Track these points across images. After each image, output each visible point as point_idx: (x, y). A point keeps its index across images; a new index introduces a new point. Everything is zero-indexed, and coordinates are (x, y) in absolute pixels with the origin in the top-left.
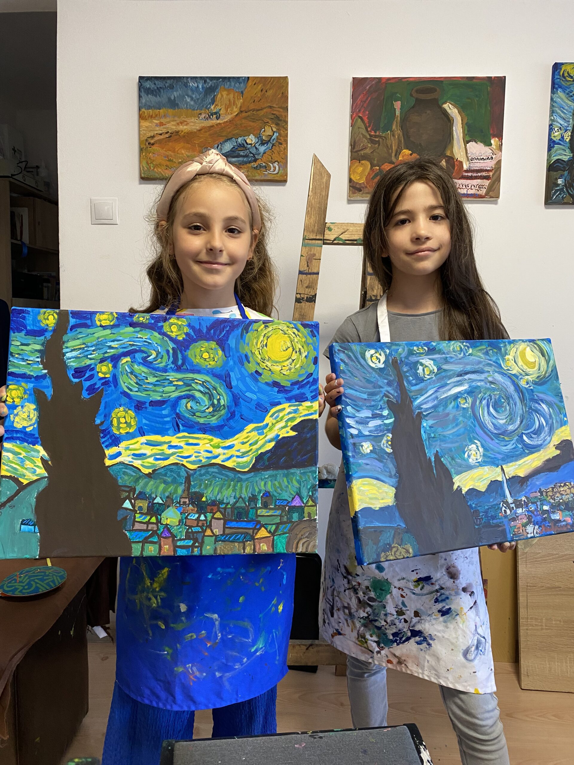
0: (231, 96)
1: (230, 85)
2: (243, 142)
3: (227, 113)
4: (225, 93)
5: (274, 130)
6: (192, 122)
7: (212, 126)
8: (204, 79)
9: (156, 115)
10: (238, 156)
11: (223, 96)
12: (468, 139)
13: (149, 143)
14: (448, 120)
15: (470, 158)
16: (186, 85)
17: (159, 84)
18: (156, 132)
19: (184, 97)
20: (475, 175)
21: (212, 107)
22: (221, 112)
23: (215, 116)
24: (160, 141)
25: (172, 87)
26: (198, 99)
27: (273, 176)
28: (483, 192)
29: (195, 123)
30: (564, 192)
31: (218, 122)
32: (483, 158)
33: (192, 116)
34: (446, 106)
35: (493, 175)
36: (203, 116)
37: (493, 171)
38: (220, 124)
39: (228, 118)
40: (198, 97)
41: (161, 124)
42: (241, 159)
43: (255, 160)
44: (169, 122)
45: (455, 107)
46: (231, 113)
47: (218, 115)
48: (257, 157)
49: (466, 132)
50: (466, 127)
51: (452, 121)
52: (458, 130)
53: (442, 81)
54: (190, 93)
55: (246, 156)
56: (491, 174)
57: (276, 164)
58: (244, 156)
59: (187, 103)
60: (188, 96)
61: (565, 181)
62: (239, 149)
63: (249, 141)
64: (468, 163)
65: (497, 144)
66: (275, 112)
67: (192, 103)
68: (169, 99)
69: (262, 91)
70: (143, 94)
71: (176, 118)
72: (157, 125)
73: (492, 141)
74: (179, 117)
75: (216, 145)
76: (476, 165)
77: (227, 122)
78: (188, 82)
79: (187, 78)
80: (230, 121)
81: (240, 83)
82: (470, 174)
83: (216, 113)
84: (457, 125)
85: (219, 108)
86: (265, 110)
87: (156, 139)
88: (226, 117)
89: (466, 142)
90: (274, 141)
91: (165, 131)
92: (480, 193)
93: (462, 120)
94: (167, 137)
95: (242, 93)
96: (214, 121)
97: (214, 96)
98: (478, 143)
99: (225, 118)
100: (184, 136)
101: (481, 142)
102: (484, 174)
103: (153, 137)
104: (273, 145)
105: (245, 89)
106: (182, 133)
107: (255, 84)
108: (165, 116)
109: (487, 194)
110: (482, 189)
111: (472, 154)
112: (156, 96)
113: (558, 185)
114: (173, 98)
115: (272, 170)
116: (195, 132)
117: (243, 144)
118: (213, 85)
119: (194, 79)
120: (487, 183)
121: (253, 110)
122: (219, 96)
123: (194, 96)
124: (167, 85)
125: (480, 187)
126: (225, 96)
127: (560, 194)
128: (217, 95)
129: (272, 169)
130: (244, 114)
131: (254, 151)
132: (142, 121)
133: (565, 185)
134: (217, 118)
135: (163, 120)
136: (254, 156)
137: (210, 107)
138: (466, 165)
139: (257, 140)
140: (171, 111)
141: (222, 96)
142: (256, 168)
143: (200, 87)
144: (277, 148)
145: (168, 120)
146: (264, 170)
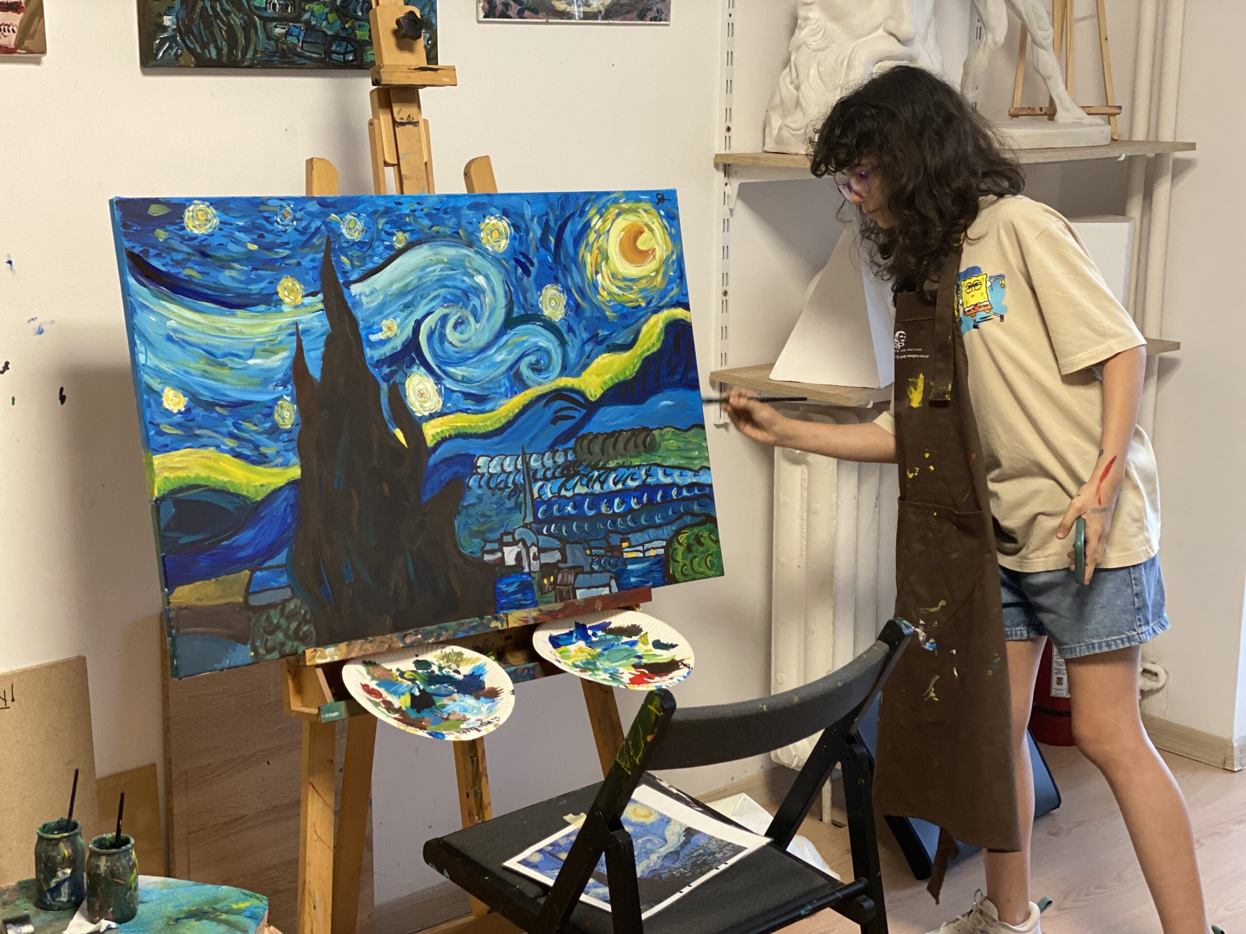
30: (178, 45)
61: (178, 21)
113: (165, 29)
127: (170, 47)
133: (178, 29)
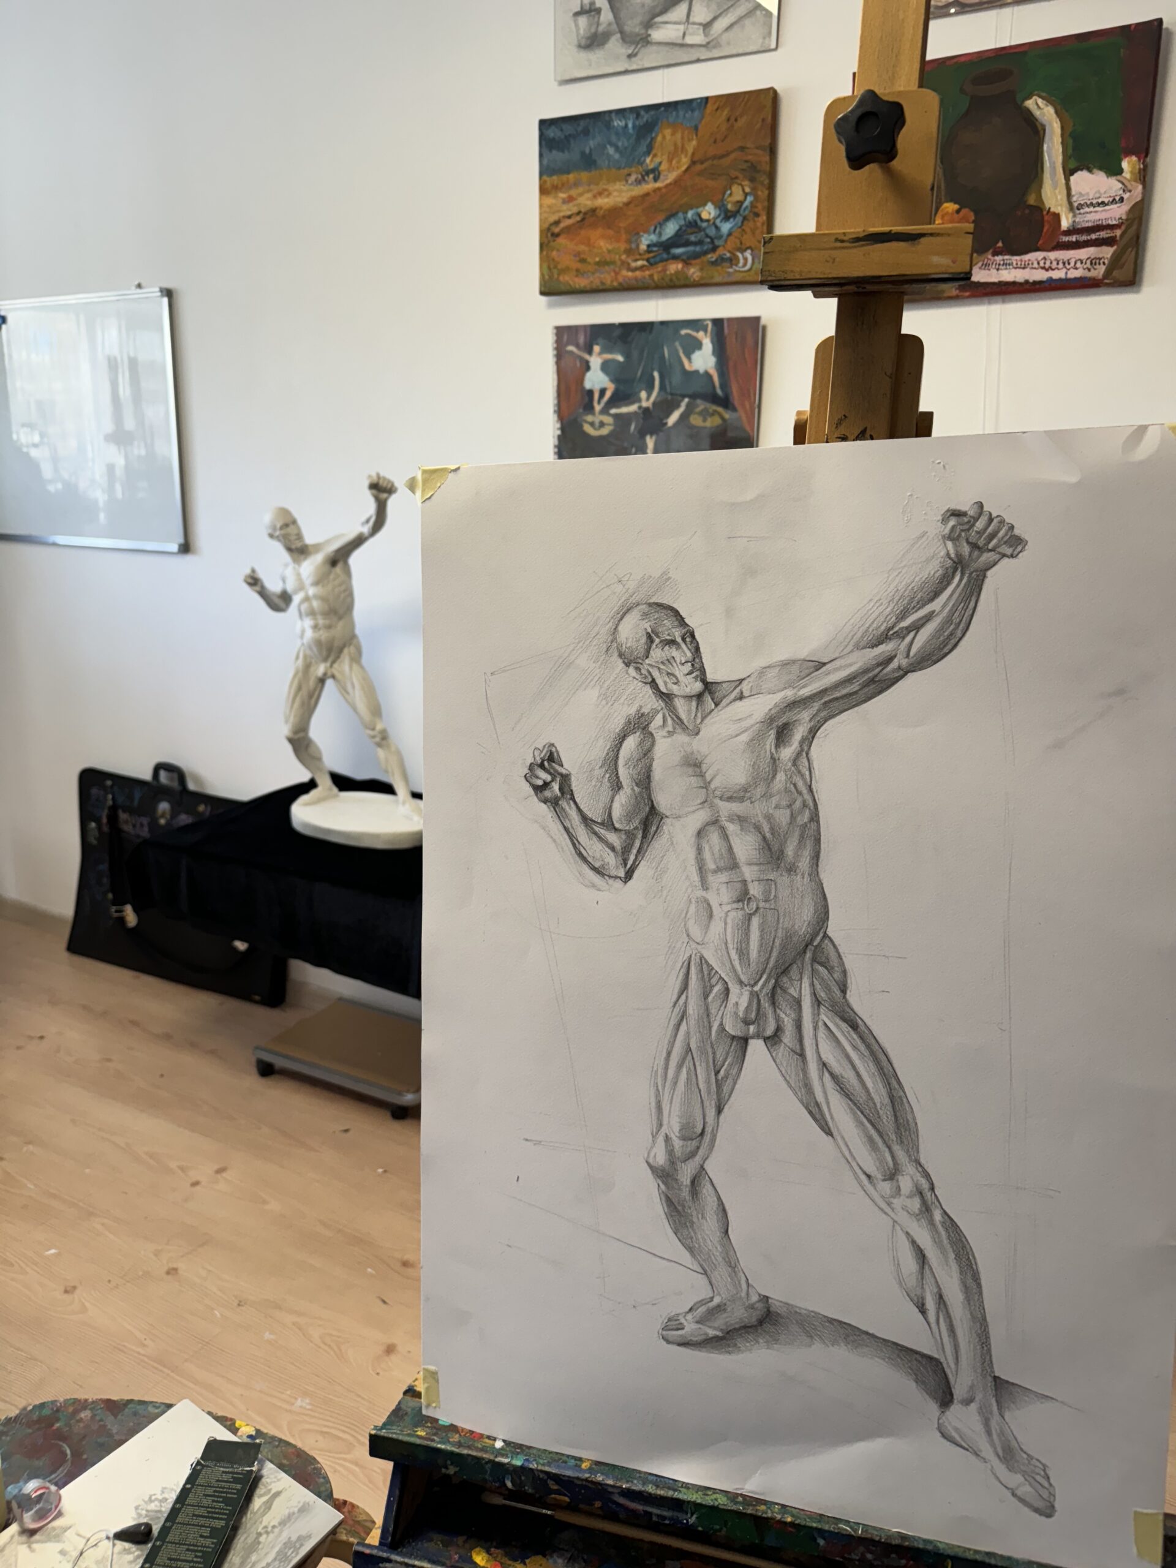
0: (679, 135)
1: (677, 116)
2: (695, 217)
3: (670, 169)
4: (668, 132)
5: (747, 190)
6: (616, 190)
7: (647, 194)
8: (636, 111)
9: (563, 185)
10: (687, 244)
11: (666, 137)
12: (1072, 165)
13: (553, 235)
14: (1035, 131)
15: (1075, 205)
16: (608, 125)
17: (568, 129)
18: (562, 214)
19: (605, 147)
20: (1084, 238)
21: (648, 160)
22: (662, 167)
23: (651, 176)
24: (568, 229)
25: (586, 132)
26: (626, 148)
27: (742, 275)
28: (1100, 271)
29: (620, 191)
31: (658, 185)
32: (1103, 203)
33: (617, 179)
34: (1030, 104)
35: (1122, 235)
36: (633, 178)
37: (1123, 227)
38: (659, 189)
39: (671, 177)
40: (626, 144)
41: (571, 199)
42: (691, 248)
43: (714, 249)
44: (581, 195)
45: (1049, 102)
46: (678, 168)
47: (656, 173)
48: (717, 242)
49: (1070, 151)
50: (1070, 141)
51: (1042, 132)
52: (1053, 150)
53: (1025, 53)
54: (614, 138)
55: (700, 243)
56: (1118, 233)
57: (748, 254)
58: (695, 244)
59: (609, 157)
60: (611, 144)
62: (689, 230)
63: (705, 216)
64: (1071, 215)
65: (1134, 168)
66: (750, 157)
67: (617, 156)
68: (583, 153)
69: (728, 120)
70: (545, 151)
71: (592, 187)
72: (564, 202)
73: (1125, 165)
74: (597, 184)
75: (652, 228)
76: (1089, 217)
77: (670, 184)
78: (611, 120)
79: (610, 112)
80: (676, 182)
81: (693, 111)
82: (1073, 238)
83: (653, 171)
84: (1051, 139)
85: (657, 160)
86: (733, 156)
87: (562, 225)
88: (670, 175)
89: (1069, 172)
90: (747, 212)
91: (575, 210)
92: (1093, 274)
93: (1062, 128)
94: (578, 222)
95: (696, 128)
96: (650, 186)
97: (652, 139)
98: (1095, 171)
99: (669, 177)
100: (604, 217)
101: (1101, 169)
102: (1103, 234)
103: (557, 223)
104: (745, 218)
105: (700, 121)
106: (602, 212)
107: (717, 109)
108: (576, 184)
109: (1107, 273)
110: (1097, 266)
111: (1081, 194)
112: (563, 151)
114: (587, 151)
115: (741, 264)
116: (621, 208)
117: (695, 222)
118: (650, 120)
119: (621, 112)
120: (1107, 252)
121: (714, 157)
122: (659, 138)
123: (620, 144)
124: (580, 129)
125: (1094, 262)
126: (668, 137)
128: (657, 136)
129: (742, 261)
130: (699, 167)
131: (712, 232)
132: (544, 197)
134: (656, 179)
135: (573, 192)
136: (712, 241)
137: (645, 160)
138: (1067, 218)
139: (718, 212)
140: (584, 175)
141: (664, 137)
142: (714, 263)
143: (630, 125)
144: (751, 224)
145: (581, 190)
146: (728, 265)
